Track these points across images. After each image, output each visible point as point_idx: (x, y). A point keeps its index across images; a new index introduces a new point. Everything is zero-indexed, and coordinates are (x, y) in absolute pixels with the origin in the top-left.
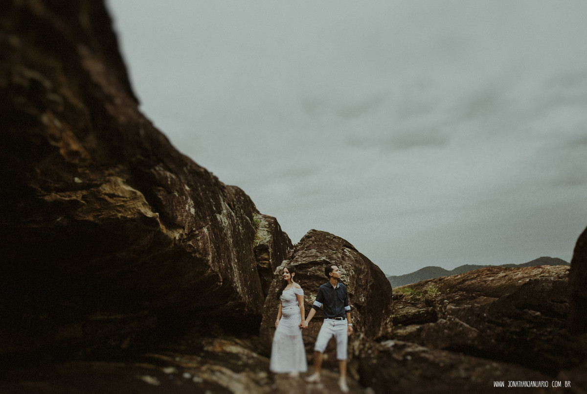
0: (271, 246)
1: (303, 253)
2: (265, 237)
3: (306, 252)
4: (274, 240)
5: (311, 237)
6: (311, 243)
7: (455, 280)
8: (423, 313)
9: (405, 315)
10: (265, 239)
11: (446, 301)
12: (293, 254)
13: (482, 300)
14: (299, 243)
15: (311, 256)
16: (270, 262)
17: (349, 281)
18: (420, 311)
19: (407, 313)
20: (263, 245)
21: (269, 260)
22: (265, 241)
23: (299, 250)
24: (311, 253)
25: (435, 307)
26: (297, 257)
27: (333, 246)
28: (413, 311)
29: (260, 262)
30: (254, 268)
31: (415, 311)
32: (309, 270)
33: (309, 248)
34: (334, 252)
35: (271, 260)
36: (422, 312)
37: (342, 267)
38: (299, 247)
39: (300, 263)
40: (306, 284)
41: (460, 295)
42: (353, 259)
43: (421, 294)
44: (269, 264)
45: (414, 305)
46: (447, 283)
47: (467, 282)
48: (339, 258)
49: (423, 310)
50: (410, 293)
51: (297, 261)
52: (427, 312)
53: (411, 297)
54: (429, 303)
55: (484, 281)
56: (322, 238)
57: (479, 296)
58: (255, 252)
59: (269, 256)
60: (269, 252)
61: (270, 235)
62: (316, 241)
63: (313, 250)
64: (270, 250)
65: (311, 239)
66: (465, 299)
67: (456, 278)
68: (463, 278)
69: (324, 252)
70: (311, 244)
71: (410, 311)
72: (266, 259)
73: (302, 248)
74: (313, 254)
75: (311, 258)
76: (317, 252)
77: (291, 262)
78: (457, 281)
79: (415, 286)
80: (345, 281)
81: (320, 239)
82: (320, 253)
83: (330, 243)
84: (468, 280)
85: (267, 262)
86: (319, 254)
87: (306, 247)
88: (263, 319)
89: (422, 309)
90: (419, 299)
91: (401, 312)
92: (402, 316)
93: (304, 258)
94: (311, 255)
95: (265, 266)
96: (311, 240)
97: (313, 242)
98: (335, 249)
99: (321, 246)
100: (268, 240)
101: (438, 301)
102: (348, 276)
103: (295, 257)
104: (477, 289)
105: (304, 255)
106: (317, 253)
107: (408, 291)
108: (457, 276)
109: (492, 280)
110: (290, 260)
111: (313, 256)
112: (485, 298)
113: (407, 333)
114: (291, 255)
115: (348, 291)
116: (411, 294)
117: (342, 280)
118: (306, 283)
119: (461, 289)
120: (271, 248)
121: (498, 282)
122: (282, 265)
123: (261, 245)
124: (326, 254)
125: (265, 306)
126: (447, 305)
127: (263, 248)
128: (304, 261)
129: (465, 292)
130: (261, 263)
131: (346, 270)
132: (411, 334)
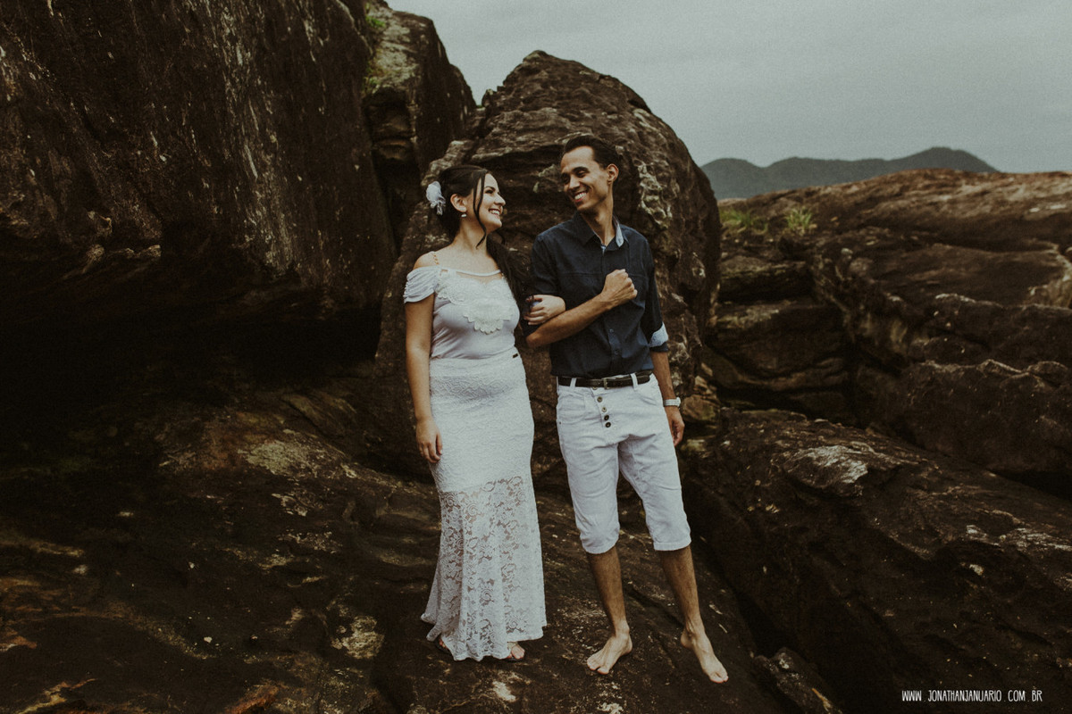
0: (417, 96)
1: (517, 117)
2: (398, 68)
3: (525, 114)
4: (425, 77)
5: (537, 71)
6: (538, 87)
7: (847, 196)
8: (781, 275)
9: (737, 278)
10: (399, 74)
11: (846, 250)
12: (483, 122)
13: (941, 253)
14: (499, 88)
15: (542, 129)
16: (412, 143)
17: (670, 215)
18: (776, 269)
19: (742, 273)
20: (390, 90)
21: (407, 139)
22: (398, 81)
23: (501, 108)
24: (544, 118)
25: (810, 261)
26: (496, 130)
27: (605, 100)
28: (759, 269)
29: (384, 142)
30: (361, 161)
31: (763, 268)
32: (539, 175)
33: (532, 103)
34: (614, 117)
35: (414, 139)
36: (778, 272)
37: (649, 168)
38: (503, 98)
39: (508, 150)
40: (524, 222)
41: (879, 236)
42: (665, 141)
43: (766, 226)
44: (410, 150)
45: (752, 252)
46: (828, 204)
47: (884, 205)
48: (630, 136)
49: (783, 268)
50: (739, 222)
51: (497, 144)
52: (791, 273)
53: (742, 233)
54: (791, 249)
55: (932, 204)
56: (570, 76)
57: (931, 241)
58: (367, 112)
59: (410, 126)
60: (408, 114)
61: (415, 66)
62: (554, 84)
63: (548, 109)
64: (413, 108)
65: (537, 76)
66: (891, 248)
67: (849, 191)
68: (864, 192)
69: (582, 118)
70: (538, 92)
71: (751, 267)
72: (399, 136)
73: (512, 105)
74: (549, 123)
75: (543, 135)
76: (562, 115)
77: (476, 146)
78: (852, 200)
79: (750, 205)
80: (658, 215)
81: (564, 78)
82: (572, 119)
83: (595, 91)
84: (883, 199)
85: (403, 144)
86: (568, 125)
87: (524, 101)
88: (382, 340)
89: (779, 266)
90: (762, 237)
91: (728, 270)
92: (731, 279)
93: (520, 133)
94: (542, 125)
95: (397, 157)
96: (539, 81)
97: (545, 85)
98: (615, 108)
99: (569, 98)
100: (406, 76)
101: (820, 249)
102: (666, 197)
103: (490, 129)
104: (918, 223)
105: (519, 125)
106: (564, 120)
107: (734, 218)
108: (849, 187)
109: (953, 203)
110: (472, 138)
111: (551, 128)
112: (948, 247)
113: (750, 325)
114: (477, 124)
115: (666, 249)
116: (742, 225)
117: (649, 211)
118: (527, 218)
119: (876, 222)
120: (417, 102)
121: (972, 208)
122: (448, 156)
123: (382, 92)
124: (591, 124)
125: (390, 295)
126: (850, 262)
127: (392, 101)
128: (520, 143)
129: (886, 230)
130: (385, 148)
131: (659, 180)
132: (758, 325)
